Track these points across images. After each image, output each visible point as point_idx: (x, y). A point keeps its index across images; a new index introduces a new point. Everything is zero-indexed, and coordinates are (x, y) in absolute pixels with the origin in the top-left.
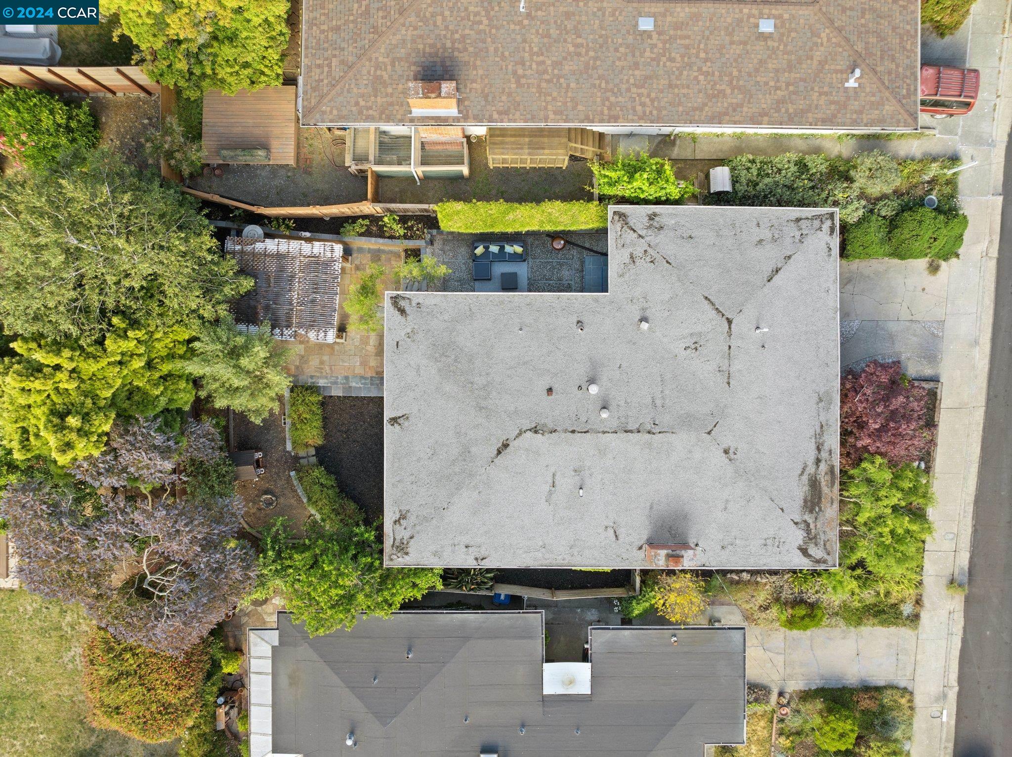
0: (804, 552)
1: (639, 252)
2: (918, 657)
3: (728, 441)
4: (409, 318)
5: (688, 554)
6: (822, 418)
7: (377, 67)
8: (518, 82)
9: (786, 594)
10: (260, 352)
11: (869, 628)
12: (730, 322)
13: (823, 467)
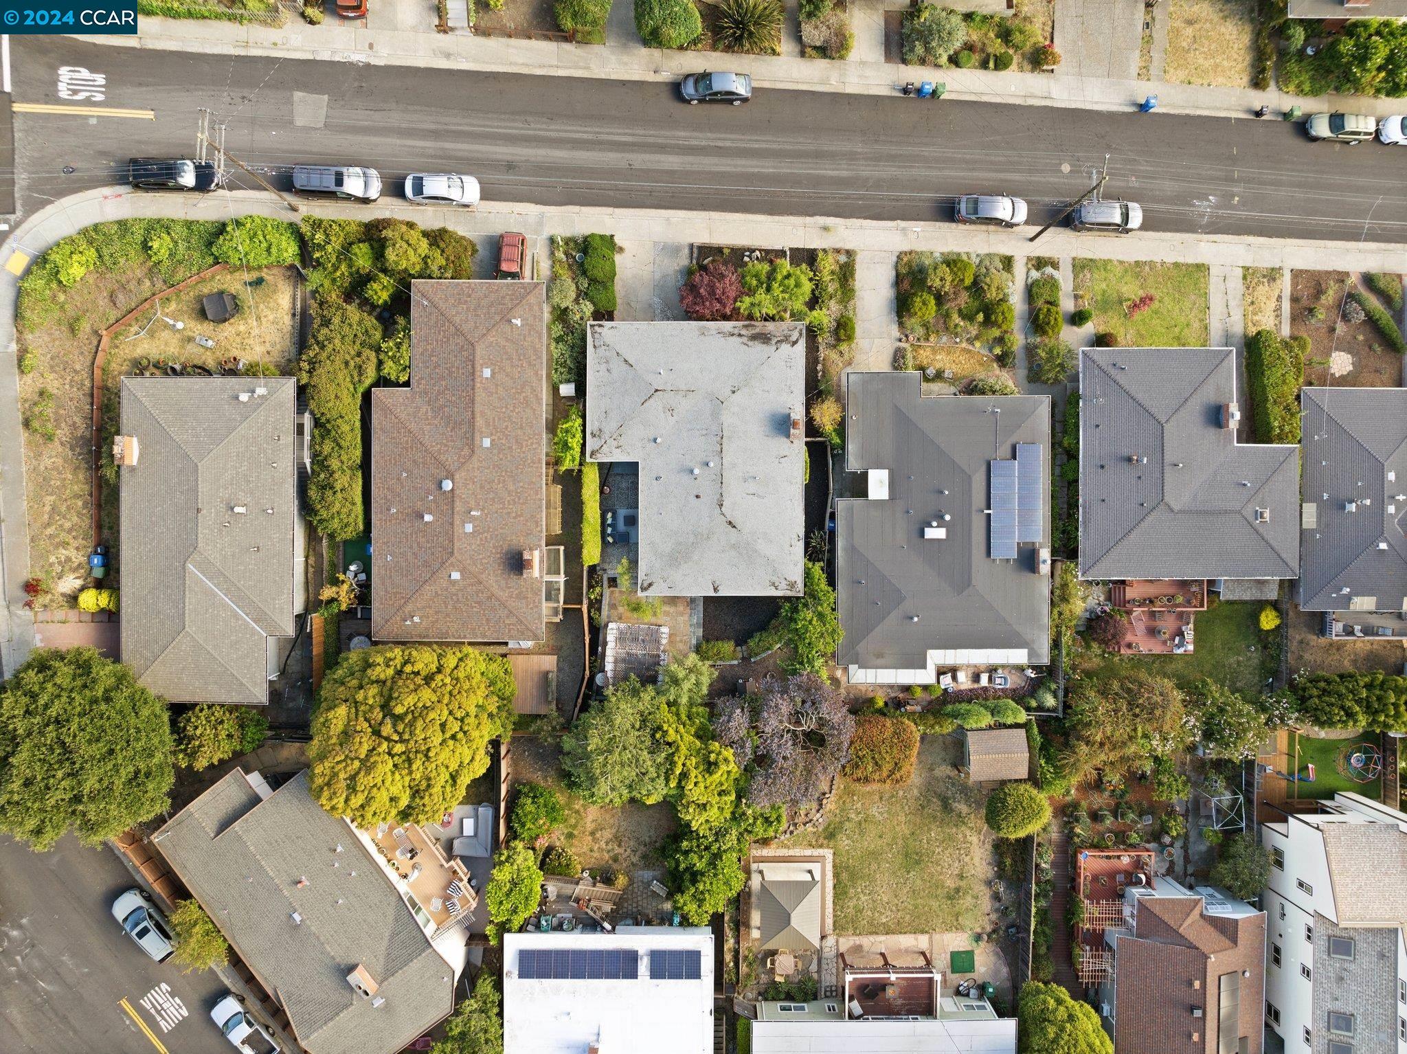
0: (795, 343)
1: (615, 443)
2: (876, 248)
3: (728, 392)
5: (793, 416)
6: (714, 332)
7: (511, 597)
8: (520, 516)
9: (832, 341)
10: (674, 667)
11: (856, 283)
12: (657, 391)
13: (743, 332)
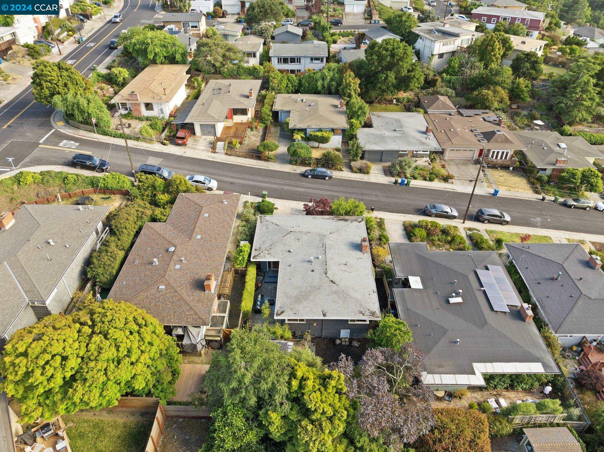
0: (360, 222)
1: (267, 252)
2: (394, 219)
4: (285, 310)
7: (193, 300)
8: (209, 266)
12: (291, 232)
13: (335, 218)
